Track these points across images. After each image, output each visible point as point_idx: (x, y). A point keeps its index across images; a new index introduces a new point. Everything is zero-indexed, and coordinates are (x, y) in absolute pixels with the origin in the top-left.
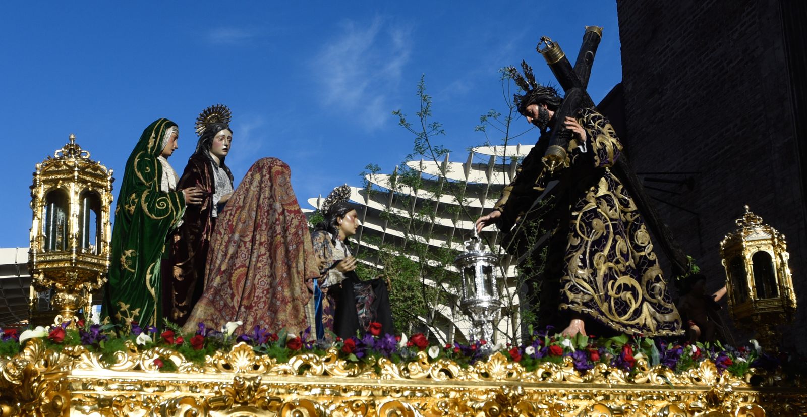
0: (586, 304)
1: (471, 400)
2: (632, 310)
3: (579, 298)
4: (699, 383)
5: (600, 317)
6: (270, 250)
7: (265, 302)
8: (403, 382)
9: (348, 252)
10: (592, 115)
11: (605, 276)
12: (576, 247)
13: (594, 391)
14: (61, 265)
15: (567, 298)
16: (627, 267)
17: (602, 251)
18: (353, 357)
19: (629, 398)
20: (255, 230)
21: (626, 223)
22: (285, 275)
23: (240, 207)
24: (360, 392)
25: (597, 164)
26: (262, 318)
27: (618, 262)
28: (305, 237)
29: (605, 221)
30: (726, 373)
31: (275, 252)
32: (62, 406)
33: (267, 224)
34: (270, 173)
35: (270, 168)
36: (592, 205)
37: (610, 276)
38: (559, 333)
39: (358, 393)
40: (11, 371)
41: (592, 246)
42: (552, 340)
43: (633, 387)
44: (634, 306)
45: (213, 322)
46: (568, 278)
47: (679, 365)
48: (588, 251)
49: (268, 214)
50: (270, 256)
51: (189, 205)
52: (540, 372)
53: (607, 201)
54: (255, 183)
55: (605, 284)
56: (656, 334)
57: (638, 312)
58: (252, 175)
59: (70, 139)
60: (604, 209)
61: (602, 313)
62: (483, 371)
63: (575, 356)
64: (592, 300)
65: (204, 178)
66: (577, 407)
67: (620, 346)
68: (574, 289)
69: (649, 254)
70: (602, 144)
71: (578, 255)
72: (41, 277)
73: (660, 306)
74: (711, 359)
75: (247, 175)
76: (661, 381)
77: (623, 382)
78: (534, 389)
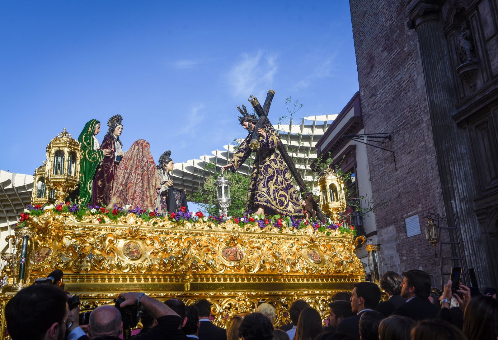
0: (265, 202)
1: (219, 238)
2: (285, 204)
3: (262, 199)
4: (307, 234)
5: (272, 207)
6: (142, 177)
7: (139, 197)
8: (193, 230)
9: (169, 178)
10: (269, 127)
11: (274, 191)
12: (261, 179)
13: (266, 236)
14: (60, 180)
15: (258, 200)
16: (283, 188)
17: (272, 181)
18: (174, 220)
19: (279, 239)
20: (136, 168)
21: (282, 171)
22: (147, 187)
23: (129, 159)
24: (177, 233)
25: (270, 147)
26: (138, 203)
27: (279, 185)
28: (156, 172)
29: (273, 169)
30: (317, 230)
31: (144, 178)
32: (61, 236)
33: (140, 166)
34: (142, 146)
35: (142, 144)
36: (268, 163)
37: (276, 191)
38: (253, 213)
39: (176, 234)
40: (42, 221)
41: (268, 179)
42: (251, 216)
43: (281, 235)
44: (286, 203)
45: (120, 204)
46: (258, 192)
47: (299, 226)
48: (266, 181)
49: (141, 162)
50: (142, 179)
51: (105, 156)
52: (245, 228)
53: (274, 161)
54: (136, 150)
55: (274, 194)
56: (294, 214)
57: (287, 205)
58: (134, 146)
59: (64, 130)
60: (273, 164)
61: (273, 205)
62: (224, 227)
63: (259, 222)
64: (268, 200)
65: (111, 145)
66: (259, 242)
67: (277, 219)
68: (260, 196)
69: (291, 183)
70: (272, 139)
71: (262, 182)
72: (52, 184)
73: (295, 203)
74: (312, 225)
75: (132, 146)
76: (292, 233)
77: (277, 233)
78: (243, 234)
